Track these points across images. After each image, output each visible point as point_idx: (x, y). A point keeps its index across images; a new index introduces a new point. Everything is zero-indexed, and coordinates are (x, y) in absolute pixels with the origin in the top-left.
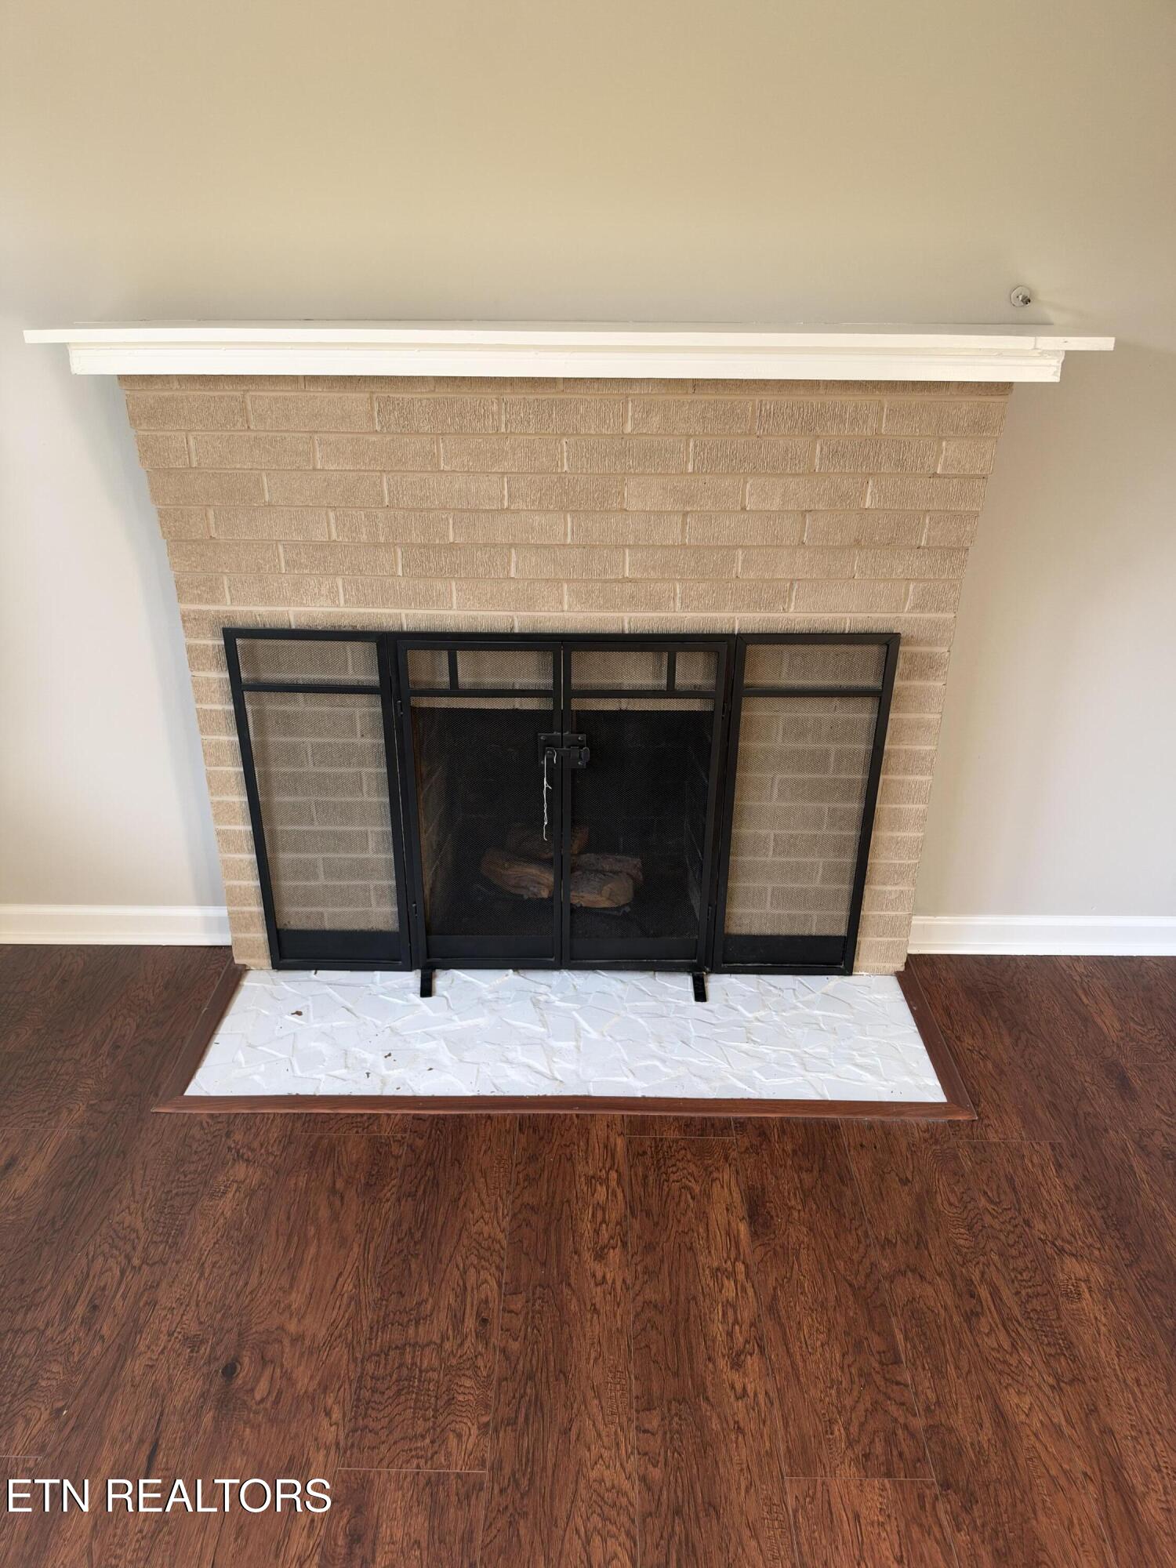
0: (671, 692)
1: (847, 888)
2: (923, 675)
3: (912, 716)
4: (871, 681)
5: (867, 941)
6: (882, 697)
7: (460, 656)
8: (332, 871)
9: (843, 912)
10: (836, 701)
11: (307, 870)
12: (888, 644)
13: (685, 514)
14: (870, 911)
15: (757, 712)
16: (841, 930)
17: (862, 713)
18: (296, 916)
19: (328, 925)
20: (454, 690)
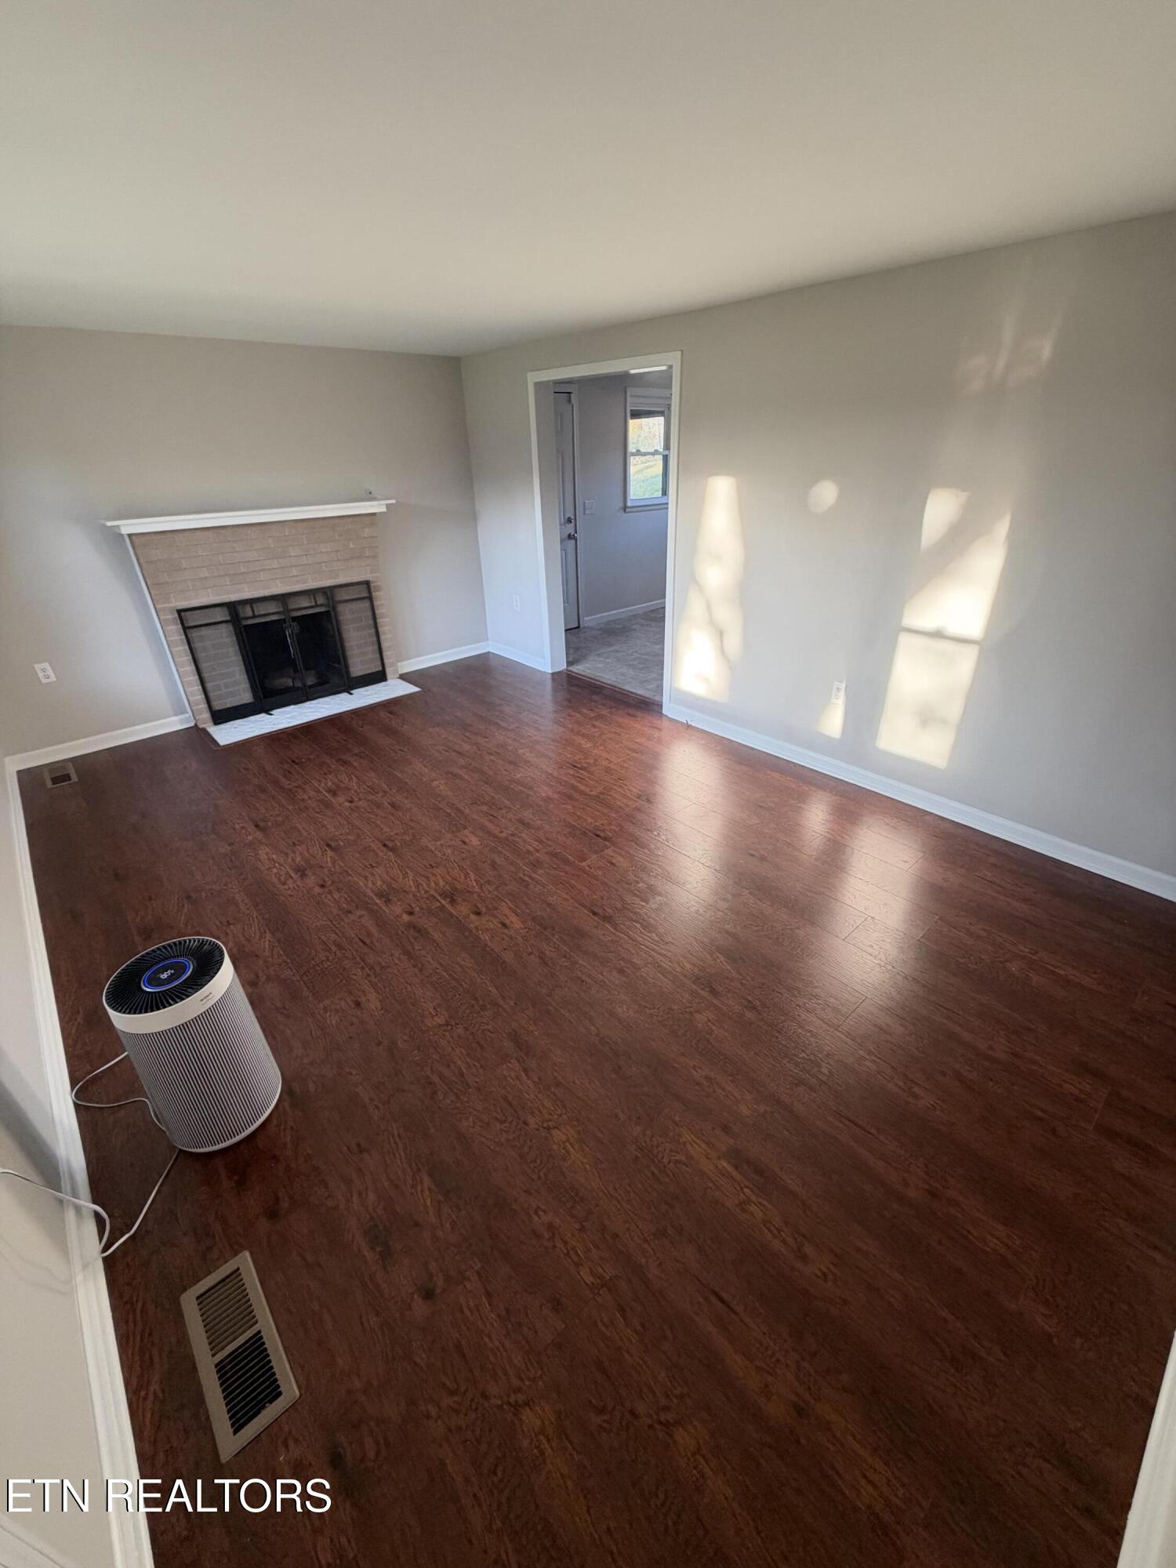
0: (317, 606)
1: (378, 655)
2: (378, 591)
3: (379, 603)
4: (366, 595)
5: (389, 671)
6: (370, 598)
7: (255, 606)
8: (226, 686)
9: (379, 663)
10: (359, 602)
11: (219, 688)
12: (367, 583)
13: (307, 555)
14: (386, 661)
15: (341, 608)
16: (381, 669)
17: (367, 604)
18: (218, 705)
19: (229, 706)
20: (254, 617)
